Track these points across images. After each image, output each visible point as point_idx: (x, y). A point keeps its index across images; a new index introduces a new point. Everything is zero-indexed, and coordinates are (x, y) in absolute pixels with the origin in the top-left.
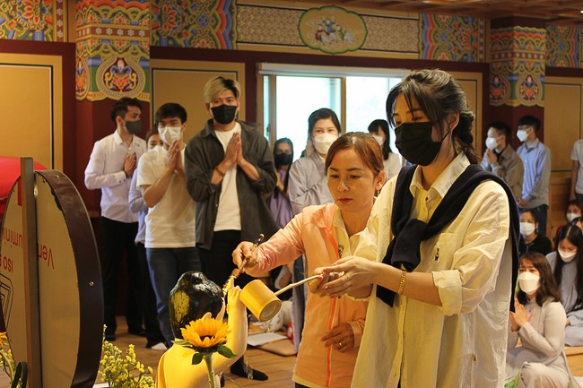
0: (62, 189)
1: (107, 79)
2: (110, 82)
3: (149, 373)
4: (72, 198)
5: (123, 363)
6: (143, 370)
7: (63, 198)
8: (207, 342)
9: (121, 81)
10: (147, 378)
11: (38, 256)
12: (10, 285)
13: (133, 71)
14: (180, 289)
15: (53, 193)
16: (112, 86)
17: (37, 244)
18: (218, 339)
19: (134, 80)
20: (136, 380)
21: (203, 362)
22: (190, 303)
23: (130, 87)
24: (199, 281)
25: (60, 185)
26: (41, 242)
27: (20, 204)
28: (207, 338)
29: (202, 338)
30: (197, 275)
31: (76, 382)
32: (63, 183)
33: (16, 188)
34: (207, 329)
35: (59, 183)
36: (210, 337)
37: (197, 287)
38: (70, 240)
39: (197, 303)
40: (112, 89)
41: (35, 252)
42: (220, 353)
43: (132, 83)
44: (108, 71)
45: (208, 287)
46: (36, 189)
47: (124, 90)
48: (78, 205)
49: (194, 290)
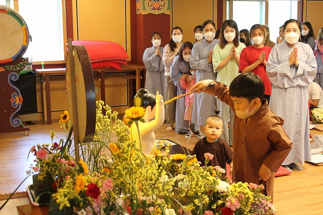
4: (85, 56)
7: (81, 56)
9: (156, 5)
12: (69, 93)
14: (138, 96)
15: (78, 54)
22: (141, 102)
23: (161, 8)
24: (146, 92)
25: (81, 51)
29: (133, 114)
30: (146, 90)
35: (81, 49)
36: (136, 114)
37: (145, 95)
39: (145, 102)
41: (74, 79)
43: (162, 5)
45: (150, 96)
46: (74, 53)
48: (87, 59)
49: (144, 96)
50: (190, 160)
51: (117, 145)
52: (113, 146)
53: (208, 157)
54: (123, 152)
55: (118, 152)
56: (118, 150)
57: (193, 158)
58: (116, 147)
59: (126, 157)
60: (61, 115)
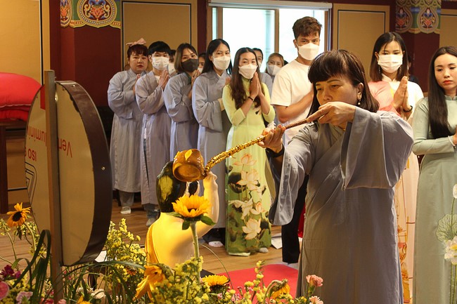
0: (78, 95)
1: (86, 10)
2: (88, 12)
3: (138, 240)
4: (86, 103)
5: (117, 233)
6: (133, 239)
7: (79, 103)
8: (193, 213)
9: (97, 11)
10: (134, 245)
11: (58, 148)
12: (34, 171)
13: (107, 4)
14: (165, 174)
15: (72, 98)
16: (90, 16)
17: (58, 138)
18: (201, 211)
19: (108, 11)
20: (128, 246)
21: (190, 228)
22: (173, 185)
23: (105, 16)
25: (77, 93)
26: (61, 137)
27: (43, 107)
28: (193, 210)
29: (190, 210)
31: (91, 244)
32: (78, 90)
33: (39, 95)
34: (192, 203)
35: (76, 90)
36: (196, 210)
38: (86, 135)
39: (179, 185)
40: (90, 18)
41: (56, 144)
42: (203, 221)
43: (106, 12)
44: (87, 3)
46: (56, 96)
47: (100, 19)
48: (91, 108)
50: (279, 289)
51: (161, 268)
52: (155, 269)
53: (316, 283)
54: (174, 282)
55: (165, 281)
56: (164, 277)
57: (284, 285)
58: (160, 272)
59: (181, 290)
60: (8, 213)
